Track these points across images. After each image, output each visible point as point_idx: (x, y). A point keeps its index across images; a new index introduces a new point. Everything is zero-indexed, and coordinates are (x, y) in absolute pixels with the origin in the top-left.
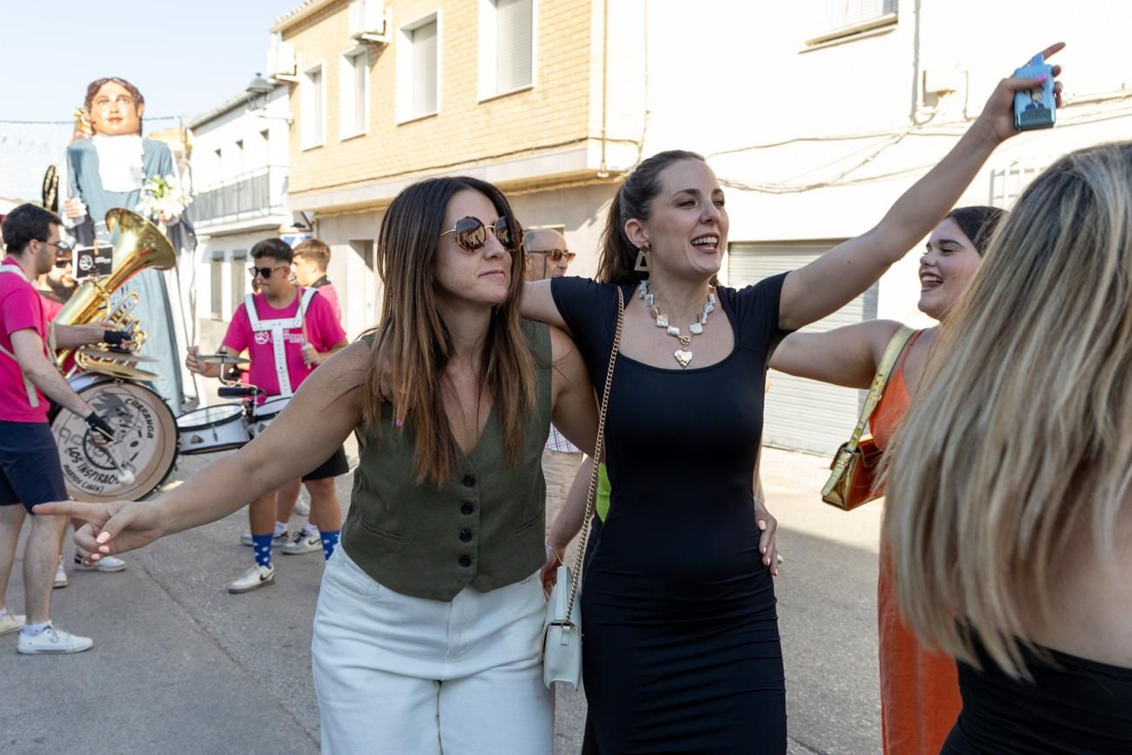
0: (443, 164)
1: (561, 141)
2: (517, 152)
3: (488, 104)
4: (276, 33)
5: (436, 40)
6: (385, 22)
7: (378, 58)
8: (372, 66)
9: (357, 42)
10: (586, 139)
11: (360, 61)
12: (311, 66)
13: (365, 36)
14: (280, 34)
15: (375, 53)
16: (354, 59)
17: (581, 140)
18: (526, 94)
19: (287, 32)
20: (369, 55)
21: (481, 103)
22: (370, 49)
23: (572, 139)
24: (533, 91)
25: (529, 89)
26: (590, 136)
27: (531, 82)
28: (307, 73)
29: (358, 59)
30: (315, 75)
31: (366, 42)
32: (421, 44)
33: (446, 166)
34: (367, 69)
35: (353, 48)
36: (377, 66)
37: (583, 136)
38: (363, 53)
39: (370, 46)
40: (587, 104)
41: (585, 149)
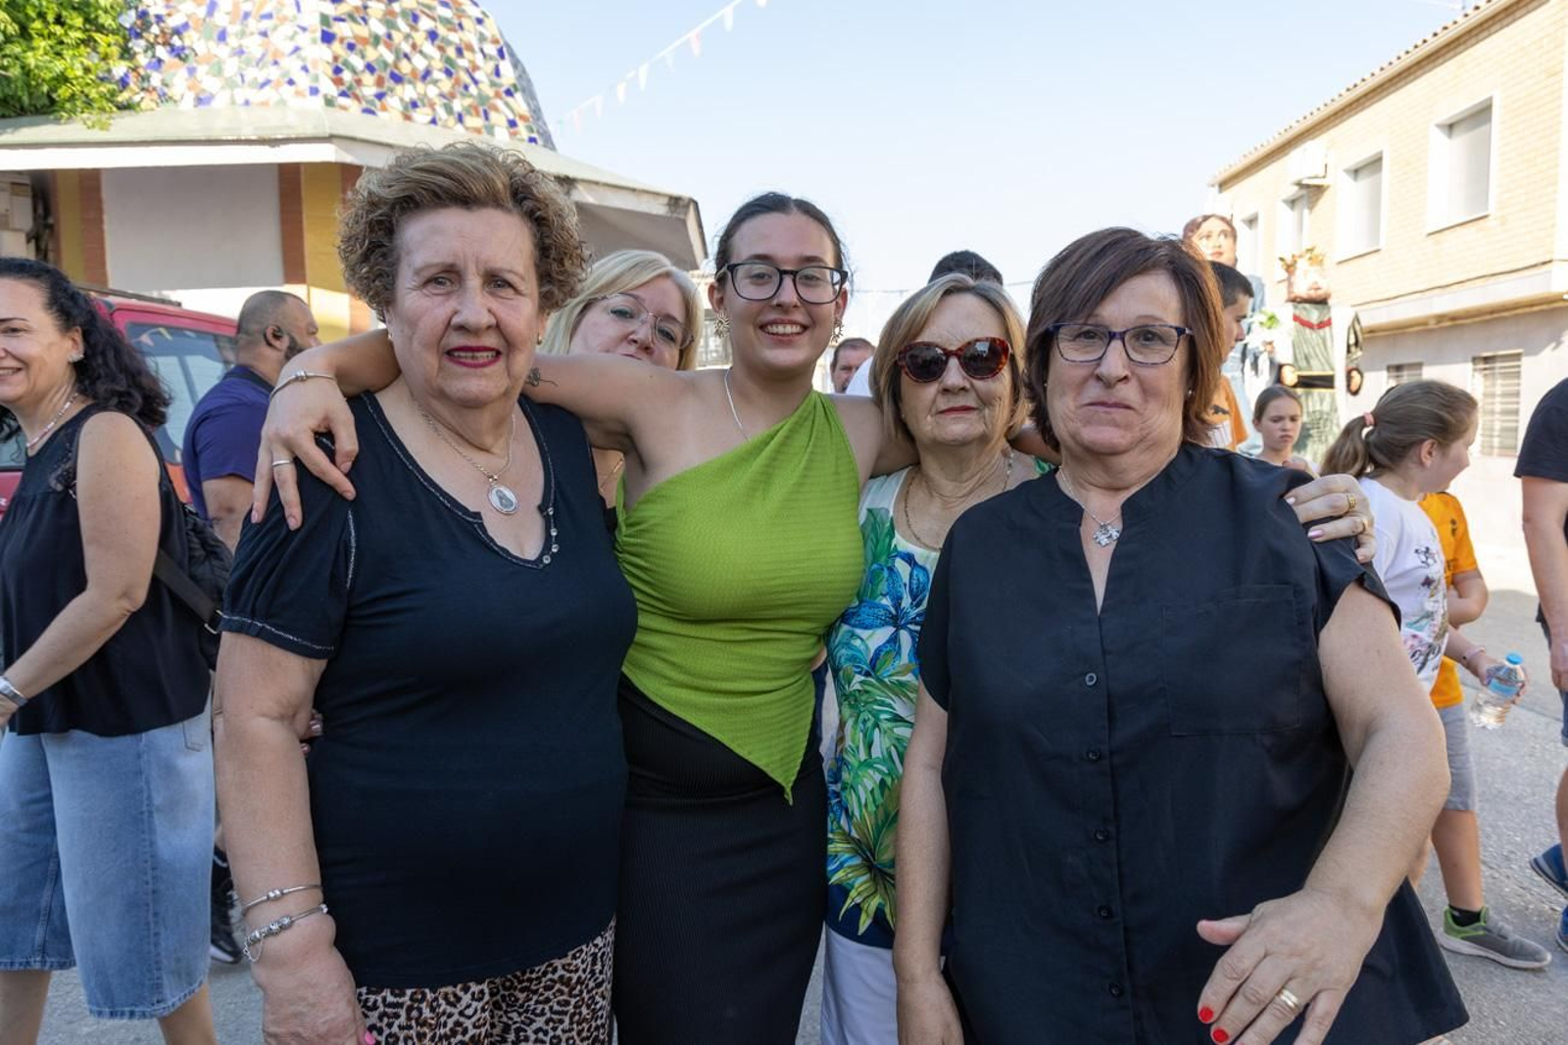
0: (1386, 296)
1: (1520, 266)
2: (1469, 280)
3: (1437, 235)
4: (1213, 186)
5: (1380, 178)
6: (1326, 166)
7: (1318, 200)
8: (1311, 208)
9: (1296, 188)
10: (1550, 261)
11: (1298, 205)
12: (1248, 214)
13: (1305, 182)
14: (1217, 188)
15: (1315, 195)
16: (1292, 203)
17: (1544, 263)
18: (1481, 221)
19: (1224, 185)
20: (1310, 197)
21: (1429, 234)
22: (1310, 193)
23: (1533, 263)
24: (1490, 218)
25: (1486, 217)
26: (1554, 258)
27: (1487, 209)
28: (1244, 221)
29: (1297, 203)
30: (1252, 222)
31: (1308, 186)
32: (1365, 183)
33: (1388, 299)
34: (1306, 211)
35: (1293, 192)
36: (1317, 209)
37: (1548, 259)
38: (1302, 197)
39: (1310, 190)
40: (1553, 226)
41: (1550, 272)
